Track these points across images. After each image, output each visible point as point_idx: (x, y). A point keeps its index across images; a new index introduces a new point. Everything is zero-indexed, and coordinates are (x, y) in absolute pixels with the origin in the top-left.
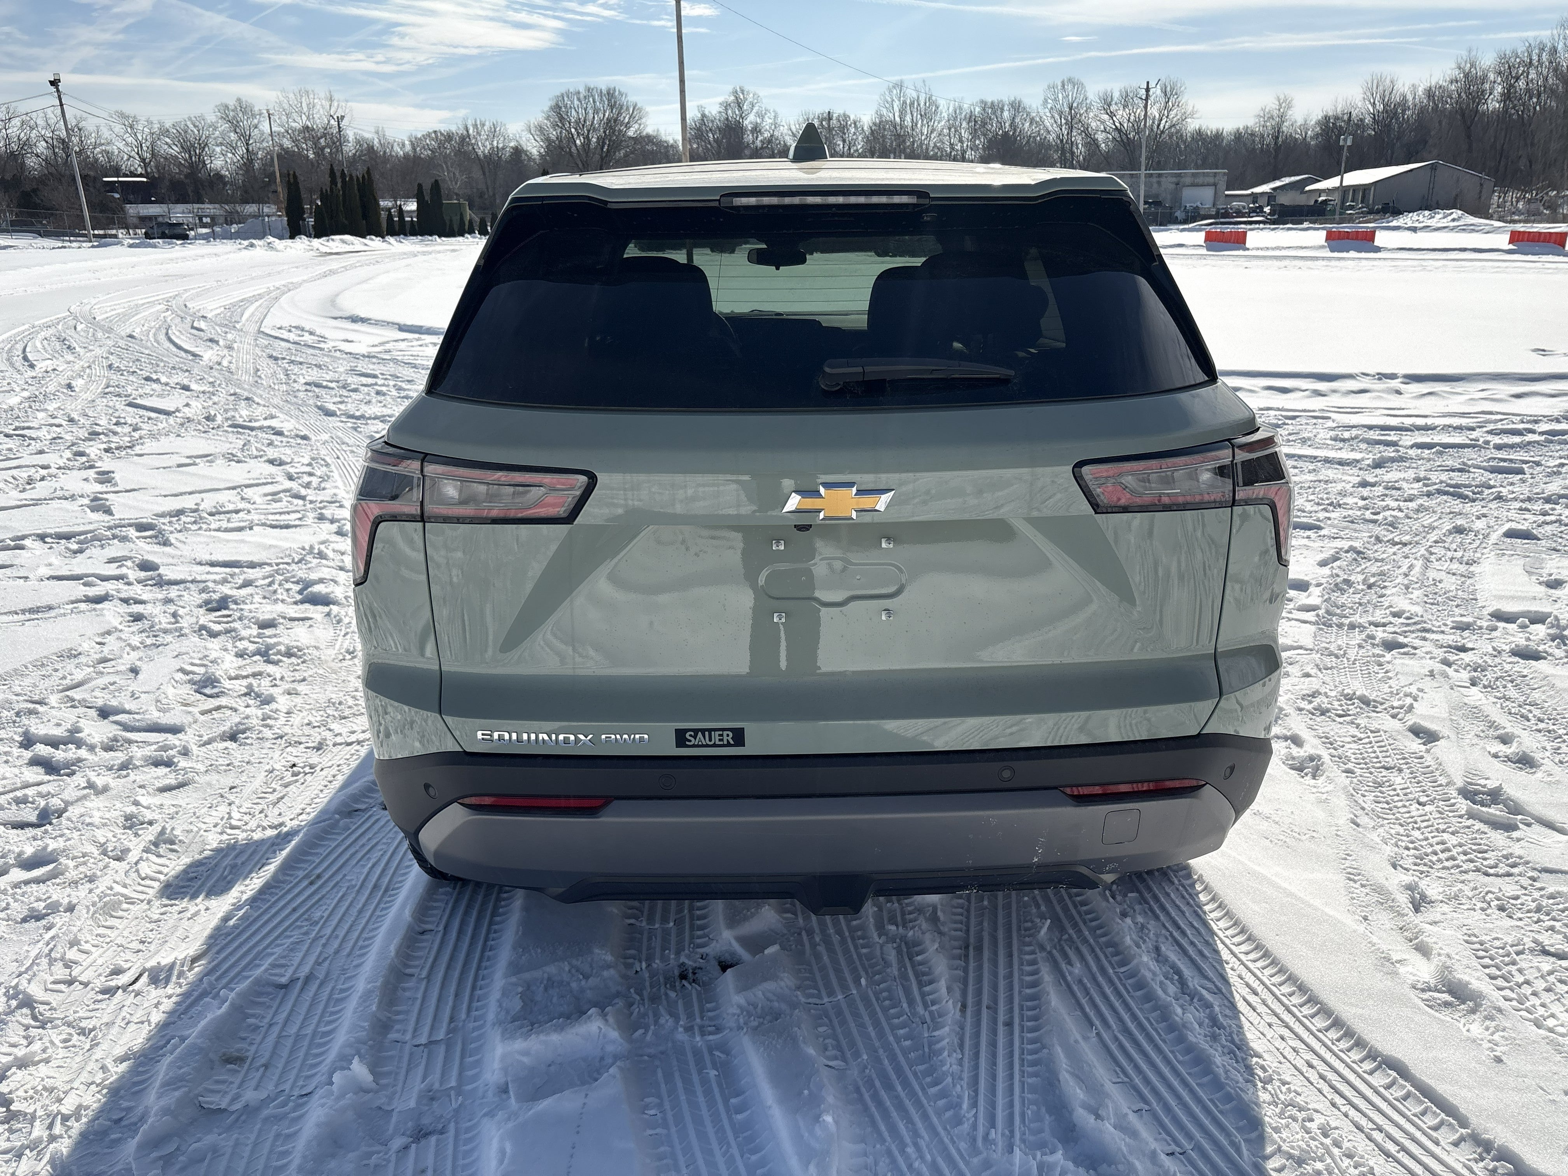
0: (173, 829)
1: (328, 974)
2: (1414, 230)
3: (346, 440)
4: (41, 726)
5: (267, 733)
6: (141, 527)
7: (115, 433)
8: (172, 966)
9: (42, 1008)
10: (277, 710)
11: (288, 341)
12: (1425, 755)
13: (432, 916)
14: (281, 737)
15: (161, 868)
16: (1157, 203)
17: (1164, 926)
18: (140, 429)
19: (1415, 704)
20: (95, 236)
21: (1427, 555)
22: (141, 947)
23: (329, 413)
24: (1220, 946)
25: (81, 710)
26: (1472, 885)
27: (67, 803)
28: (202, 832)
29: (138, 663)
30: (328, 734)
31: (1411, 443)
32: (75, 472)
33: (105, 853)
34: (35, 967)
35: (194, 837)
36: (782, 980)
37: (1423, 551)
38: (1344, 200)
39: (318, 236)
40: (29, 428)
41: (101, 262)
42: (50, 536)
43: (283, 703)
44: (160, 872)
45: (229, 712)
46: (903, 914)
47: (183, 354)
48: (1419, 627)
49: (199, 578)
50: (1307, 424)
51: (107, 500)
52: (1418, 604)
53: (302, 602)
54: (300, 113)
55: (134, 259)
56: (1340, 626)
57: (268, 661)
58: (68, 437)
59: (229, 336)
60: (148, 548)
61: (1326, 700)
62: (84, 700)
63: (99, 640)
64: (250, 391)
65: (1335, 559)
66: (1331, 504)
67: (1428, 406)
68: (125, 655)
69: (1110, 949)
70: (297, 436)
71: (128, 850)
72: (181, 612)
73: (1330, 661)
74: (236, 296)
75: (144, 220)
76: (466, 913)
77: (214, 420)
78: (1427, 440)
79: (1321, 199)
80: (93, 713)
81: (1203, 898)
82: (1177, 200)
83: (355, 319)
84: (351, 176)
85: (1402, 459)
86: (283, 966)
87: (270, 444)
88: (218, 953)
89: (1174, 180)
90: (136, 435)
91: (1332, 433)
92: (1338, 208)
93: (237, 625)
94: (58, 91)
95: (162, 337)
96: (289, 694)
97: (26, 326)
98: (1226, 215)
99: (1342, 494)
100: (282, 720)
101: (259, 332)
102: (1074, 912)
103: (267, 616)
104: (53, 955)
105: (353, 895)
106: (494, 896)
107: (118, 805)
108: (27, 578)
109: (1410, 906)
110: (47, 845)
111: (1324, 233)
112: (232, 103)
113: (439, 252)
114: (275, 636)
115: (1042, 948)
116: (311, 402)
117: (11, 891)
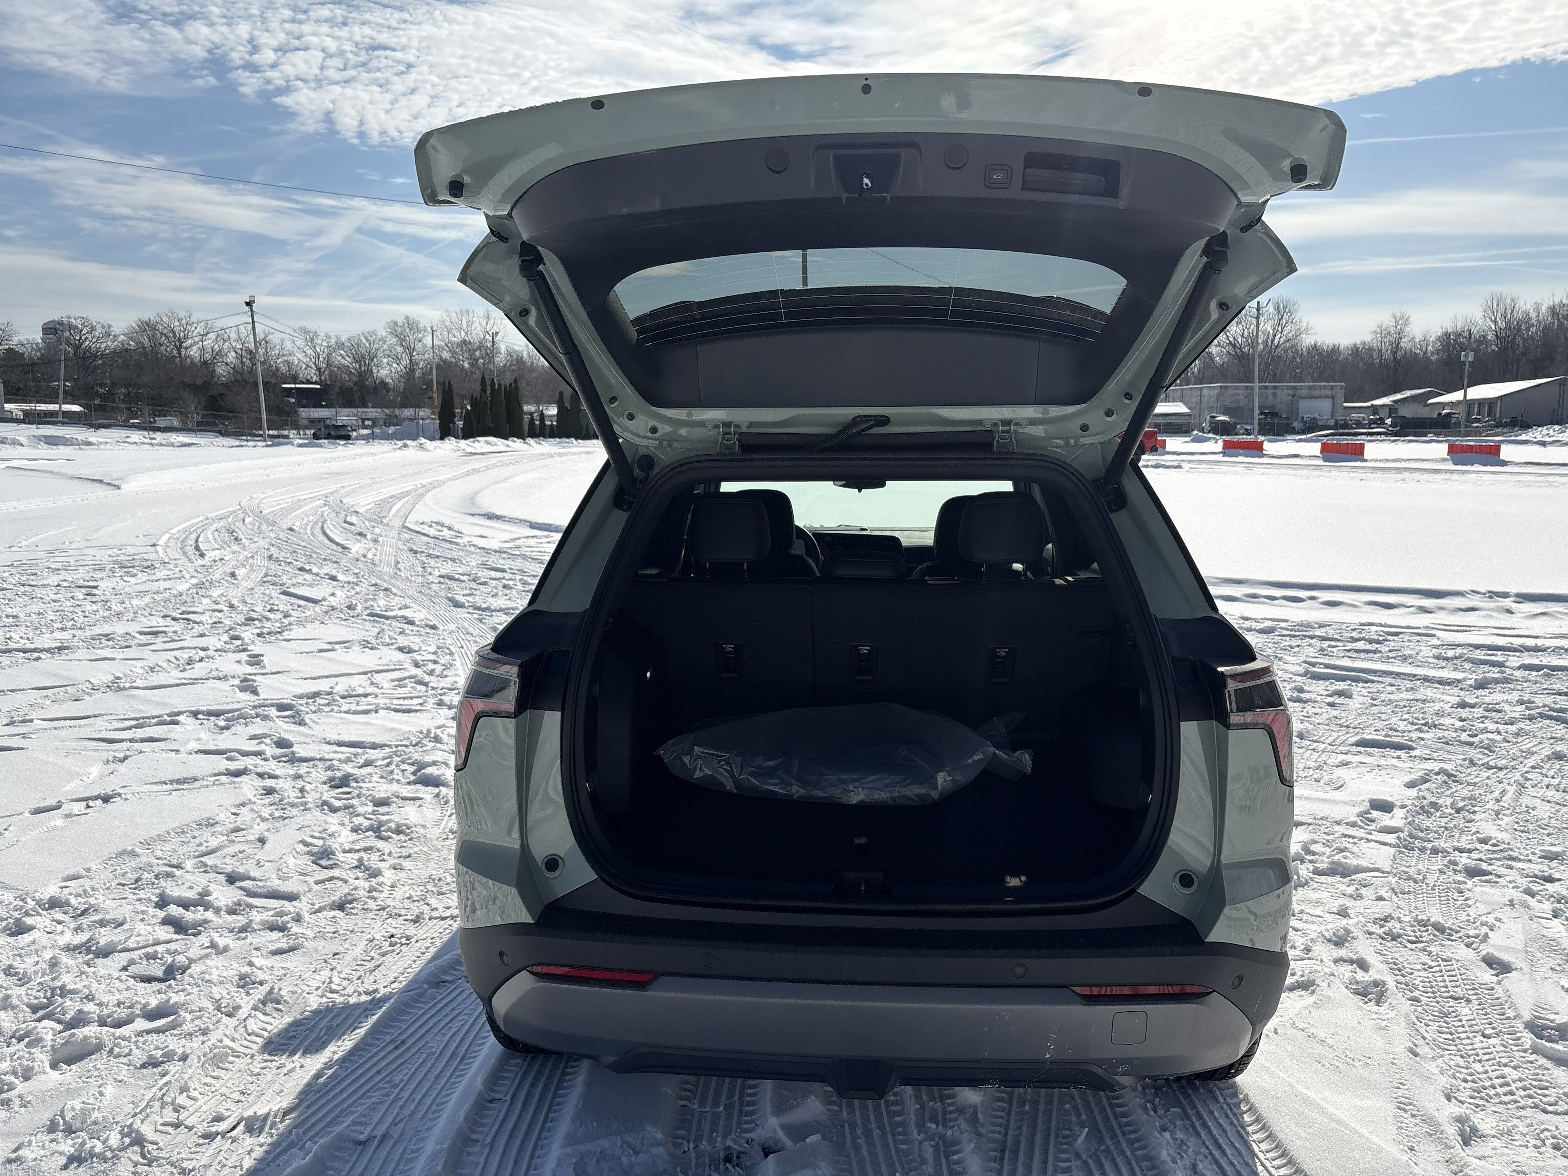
0: (280, 989)
1: (402, 1134)
2: (1544, 444)
3: (471, 630)
4: (175, 889)
5: (372, 905)
6: (282, 707)
7: (268, 619)
8: (266, 1117)
9: (150, 1147)
10: (383, 883)
11: (428, 536)
12: (1496, 987)
13: (502, 1085)
14: (384, 909)
15: (266, 1026)
16: (1274, 414)
17: (1204, 1143)
18: (290, 616)
19: (1491, 934)
20: (269, 436)
21: (1522, 781)
22: (242, 1098)
23: (458, 605)
24: (1260, 1168)
25: (212, 875)
26: (1528, 1121)
27: (191, 961)
28: (305, 994)
29: (266, 834)
30: (426, 909)
31: (1518, 664)
32: (230, 654)
33: (218, 1009)
34: (148, 1110)
35: (298, 999)
36: (820, 1168)
37: (1518, 776)
38: (1469, 414)
39: (465, 437)
40: (194, 613)
41: (272, 461)
42: (202, 713)
43: (388, 876)
44: (265, 1030)
45: (340, 883)
46: (945, 1113)
47: (334, 547)
48: (1505, 854)
49: (326, 757)
50: (1410, 641)
51: (254, 681)
52: (1506, 830)
53: (415, 783)
54: (460, 329)
55: (302, 458)
56: (1422, 850)
57: (379, 837)
58: (227, 622)
59: (377, 530)
60: (285, 726)
61: (1398, 926)
62: (216, 866)
63: (234, 811)
64: (389, 582)
65: (1425, 780)
66: (1426, 724)
67: (1539, 626)
68: (255, 826)
69: (1146, 1163)
70: (427, 625)
71: (239, 1007)
72: (308, 787)
73: (1409, 886)
74: (387, 492)
75: (313, 422)
76: (533, 1085)
77: (354, 609)
78: (1536, 661)
79: (1444, 412)
80: (222, 878)
81: (1247, 1118)
82: (1294, 412)
83: (490, 516)
84: (500, 385)
85: (1506, 681)
86: (364, 1124)
87: (402, 633)
88: (308, 1107)
89: (1290, 392)
90: (286, 621)
91: (1435, 651)
92: (1463, 421)
93: (355, 802)
94: (252, 310)
95: (318, 530)
96: (395, 869)
97: (201, 518)
98: (1345, 426)
99: (1440, 714)
100: (386, 893)
101: (404, 526)
102: (1114, 1122)
103: (383, 795)
104: (165, 1098)
105: (432, 1062)
106: (560, 1071)
107: (235, 965)
108: (177, 751)
109: (1459, 1138)
110: (170, 998)
111: (1445, 446)
112: (401, 320)
113: (574, 454)
114: (387, 813)
115: (1078, 1156)
116: (443, 594)
117: (134, 1039)
